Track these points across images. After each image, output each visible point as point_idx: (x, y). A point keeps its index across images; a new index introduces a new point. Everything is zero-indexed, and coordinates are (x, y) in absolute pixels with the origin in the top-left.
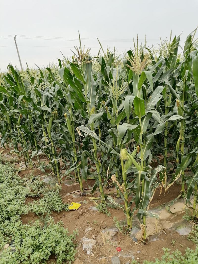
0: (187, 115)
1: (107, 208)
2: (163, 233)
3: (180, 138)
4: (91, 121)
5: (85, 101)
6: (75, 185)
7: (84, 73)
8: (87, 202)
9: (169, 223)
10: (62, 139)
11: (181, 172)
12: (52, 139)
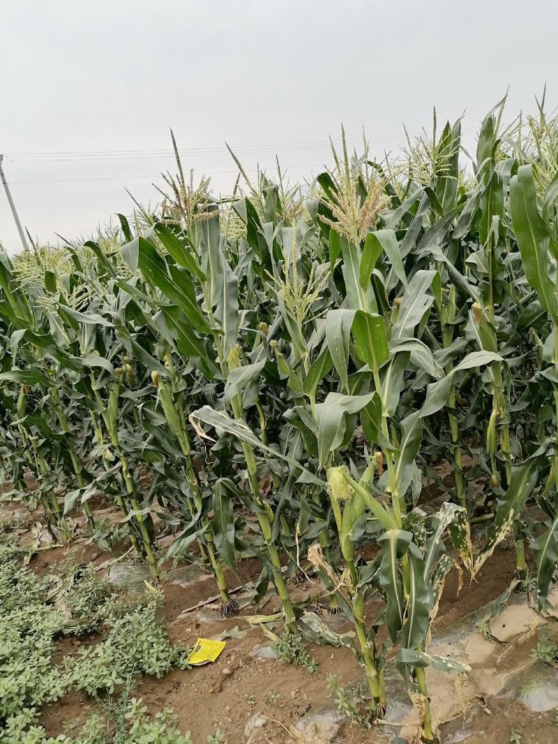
0: (507, 346)
1: (305, 645)
2: (481, 711)
3: (494, 413)
4: (230, 391)
5: (208, 330)
6: (203, 582)
7: (199, 250)
8: (244, 633)
9: (494, 674)
10: (150, 447)
11: (511, 516)
12: (121, 449)
